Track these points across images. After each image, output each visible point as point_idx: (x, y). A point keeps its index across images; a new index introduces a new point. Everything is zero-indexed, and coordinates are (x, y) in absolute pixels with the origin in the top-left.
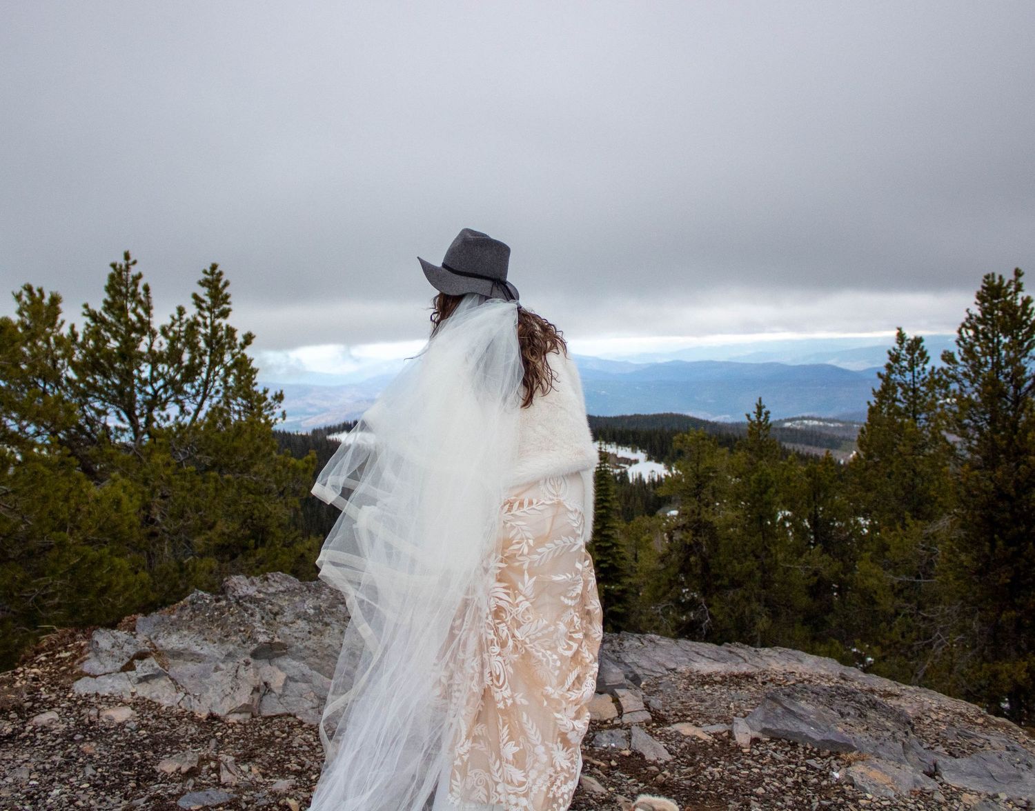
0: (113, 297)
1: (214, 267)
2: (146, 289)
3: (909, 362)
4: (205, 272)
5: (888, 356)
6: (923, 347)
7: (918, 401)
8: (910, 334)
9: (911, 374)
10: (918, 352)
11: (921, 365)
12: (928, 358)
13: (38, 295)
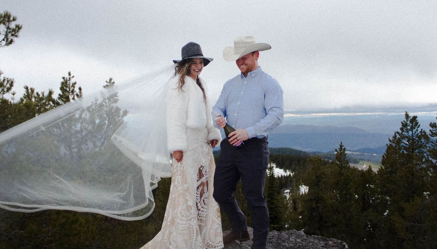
0: (63, 93)
1: (111, 80)
2: (80, 89)
3: (411, 127)
4: (107, 82)
5: (401, 124)
6: (417, 120)
7: (414, 144)
8: (411, 115)
9: (412, 132)
10: (415, 122)
11: (416, 128)
12: (419, 125)
13: (30, 91)
